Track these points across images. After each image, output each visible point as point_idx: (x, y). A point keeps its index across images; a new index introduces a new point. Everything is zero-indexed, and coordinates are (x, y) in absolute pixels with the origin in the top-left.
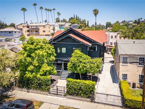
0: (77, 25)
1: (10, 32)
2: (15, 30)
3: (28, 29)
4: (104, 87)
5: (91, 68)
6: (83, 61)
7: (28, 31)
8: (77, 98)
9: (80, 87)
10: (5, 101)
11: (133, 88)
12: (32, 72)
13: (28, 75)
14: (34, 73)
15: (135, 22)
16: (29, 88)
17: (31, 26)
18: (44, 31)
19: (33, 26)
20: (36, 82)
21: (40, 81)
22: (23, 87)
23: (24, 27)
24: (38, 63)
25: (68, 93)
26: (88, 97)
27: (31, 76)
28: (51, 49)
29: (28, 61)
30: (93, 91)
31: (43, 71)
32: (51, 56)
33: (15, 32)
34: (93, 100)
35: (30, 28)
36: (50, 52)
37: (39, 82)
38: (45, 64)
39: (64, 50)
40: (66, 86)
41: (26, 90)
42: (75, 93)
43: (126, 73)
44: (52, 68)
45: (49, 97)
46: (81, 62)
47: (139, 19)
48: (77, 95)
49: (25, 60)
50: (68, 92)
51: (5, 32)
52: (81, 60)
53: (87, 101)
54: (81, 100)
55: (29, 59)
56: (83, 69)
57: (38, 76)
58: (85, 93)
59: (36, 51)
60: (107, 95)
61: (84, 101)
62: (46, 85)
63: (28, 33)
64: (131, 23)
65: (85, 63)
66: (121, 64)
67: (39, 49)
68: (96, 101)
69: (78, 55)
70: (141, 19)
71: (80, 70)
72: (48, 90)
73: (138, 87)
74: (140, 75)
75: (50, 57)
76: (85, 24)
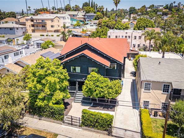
0: (93, 14)
1: (11, 29)
2: (17, 26)
3: (32, 23)
4: (123, 114)
5: (109, 93)
6: (101, 85)
7: (33, 26)
8: (93, 129)
9: (97, 120)
10: (16, 132)
11: (154, 116)
12: (43, 99)
13: (39, 103)
14: (45, 102)
15: (166, 7)
16: (40, 116)
17: (36, 20)
18: (52, 26)
19: (39, 19)
20: (48, 110)
21: (53, 110)
22: (34, 114)
23: (27, 20)
24: (50, 90)
25: (84, 125)
26: (106, 130)
27: (43, 104)
28: (64, 74)
29: (38, 88)
30: (110, 125)
31: (56, 99)
32: (64, 81)
33: (17, 29)
34: (110, 133)
35: (35, 21)
36: (62, 77)
37: (51, 111)
38: (58, 91)
39: (78, 69)
40: (81, 117)
41: (38, 118)
42: (91, 125)
43: (147, 100)
44: (65, 95)
45: (64, 126)
46: (97, 86)
47: (172, 4)
48: (94, 126)
49: (35, 87)
50: (83, 123)
51: (5, 28)
52: (98, 84)
53: (104, 134)
54: (98, 132)
55: (39, 86)
56: (100, 93)
57: (51, 104)
58: (102, 126)
59: (46, 78)
60: (126, 130)
61: (101, 133)
62: (60, 114)
63: (33, 28)
64: (161, 8)
65: (102, 88)
66: (143, 90)
67: (49, 74)
68: (113, 134)
69: (95, 79)
70: (174, 2)
71: (97, 95)
72: (62, 120)
73: (160, 116)
74: (163, 103)
75: (62, 82)
76: (103, 11)
